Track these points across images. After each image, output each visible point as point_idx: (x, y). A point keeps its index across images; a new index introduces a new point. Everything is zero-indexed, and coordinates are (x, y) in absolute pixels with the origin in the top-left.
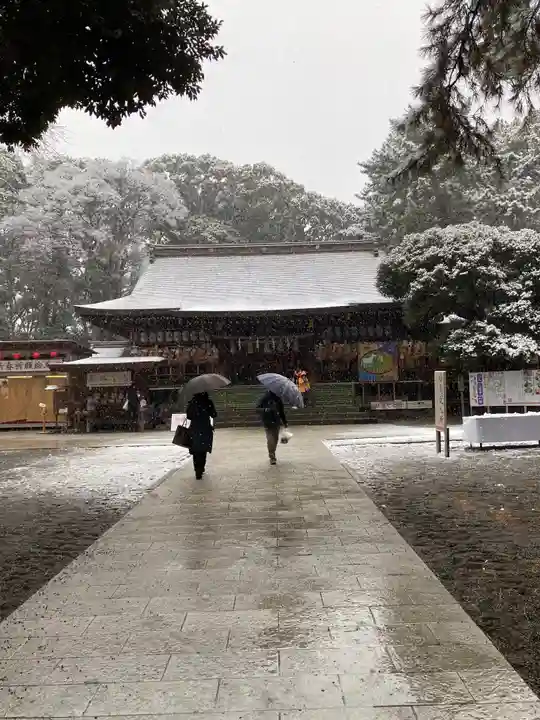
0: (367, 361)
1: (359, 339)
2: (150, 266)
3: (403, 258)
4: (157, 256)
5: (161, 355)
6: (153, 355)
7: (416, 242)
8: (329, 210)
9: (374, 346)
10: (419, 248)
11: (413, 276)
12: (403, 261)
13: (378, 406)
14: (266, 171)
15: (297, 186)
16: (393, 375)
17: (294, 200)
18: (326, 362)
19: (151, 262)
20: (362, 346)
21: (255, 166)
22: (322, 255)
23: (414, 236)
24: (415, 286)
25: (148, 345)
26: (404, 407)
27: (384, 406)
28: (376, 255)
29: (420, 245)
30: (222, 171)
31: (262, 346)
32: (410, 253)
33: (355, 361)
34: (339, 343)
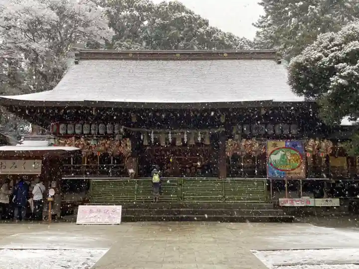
0: (275, 158)
1: (267, 136)
2: (75, 66)
3: (320, 54)
4: (81, 59)
5: (77, 146)
6: (70, 145)
7: (332, 40)
8: (227, 41)
9: (282, 143)
10: (335, 45)
11: (333, 71)
12: (320, 58)
13: (286, 202)
14: (179, 8)
15: (204, 21)
16: (300, 173)
17: (201, 30)
18: (235, 157)
19: (76, 63)
20: (270, 143)
21: (170, 3)
22: (230, 61)
23: (329, 34)
24: (336, 80)
25: (67, 136)
26: (312, 204)
27: (292, 202)
28: (280, 63)
29: (336, 42)
30: (144, 7)
31: (174, 140)
32: (327, 49)
33: (264, 157)
34: (248, 139)
